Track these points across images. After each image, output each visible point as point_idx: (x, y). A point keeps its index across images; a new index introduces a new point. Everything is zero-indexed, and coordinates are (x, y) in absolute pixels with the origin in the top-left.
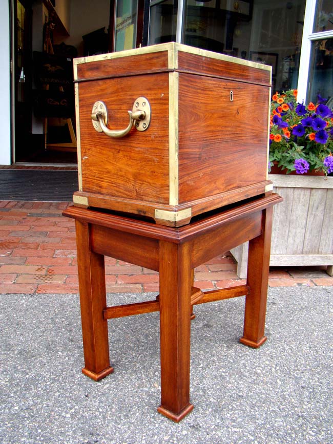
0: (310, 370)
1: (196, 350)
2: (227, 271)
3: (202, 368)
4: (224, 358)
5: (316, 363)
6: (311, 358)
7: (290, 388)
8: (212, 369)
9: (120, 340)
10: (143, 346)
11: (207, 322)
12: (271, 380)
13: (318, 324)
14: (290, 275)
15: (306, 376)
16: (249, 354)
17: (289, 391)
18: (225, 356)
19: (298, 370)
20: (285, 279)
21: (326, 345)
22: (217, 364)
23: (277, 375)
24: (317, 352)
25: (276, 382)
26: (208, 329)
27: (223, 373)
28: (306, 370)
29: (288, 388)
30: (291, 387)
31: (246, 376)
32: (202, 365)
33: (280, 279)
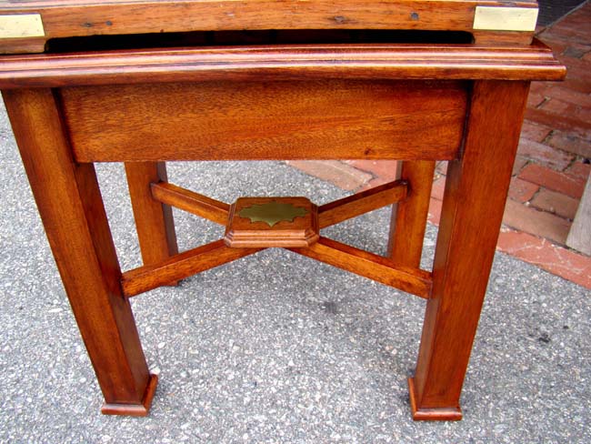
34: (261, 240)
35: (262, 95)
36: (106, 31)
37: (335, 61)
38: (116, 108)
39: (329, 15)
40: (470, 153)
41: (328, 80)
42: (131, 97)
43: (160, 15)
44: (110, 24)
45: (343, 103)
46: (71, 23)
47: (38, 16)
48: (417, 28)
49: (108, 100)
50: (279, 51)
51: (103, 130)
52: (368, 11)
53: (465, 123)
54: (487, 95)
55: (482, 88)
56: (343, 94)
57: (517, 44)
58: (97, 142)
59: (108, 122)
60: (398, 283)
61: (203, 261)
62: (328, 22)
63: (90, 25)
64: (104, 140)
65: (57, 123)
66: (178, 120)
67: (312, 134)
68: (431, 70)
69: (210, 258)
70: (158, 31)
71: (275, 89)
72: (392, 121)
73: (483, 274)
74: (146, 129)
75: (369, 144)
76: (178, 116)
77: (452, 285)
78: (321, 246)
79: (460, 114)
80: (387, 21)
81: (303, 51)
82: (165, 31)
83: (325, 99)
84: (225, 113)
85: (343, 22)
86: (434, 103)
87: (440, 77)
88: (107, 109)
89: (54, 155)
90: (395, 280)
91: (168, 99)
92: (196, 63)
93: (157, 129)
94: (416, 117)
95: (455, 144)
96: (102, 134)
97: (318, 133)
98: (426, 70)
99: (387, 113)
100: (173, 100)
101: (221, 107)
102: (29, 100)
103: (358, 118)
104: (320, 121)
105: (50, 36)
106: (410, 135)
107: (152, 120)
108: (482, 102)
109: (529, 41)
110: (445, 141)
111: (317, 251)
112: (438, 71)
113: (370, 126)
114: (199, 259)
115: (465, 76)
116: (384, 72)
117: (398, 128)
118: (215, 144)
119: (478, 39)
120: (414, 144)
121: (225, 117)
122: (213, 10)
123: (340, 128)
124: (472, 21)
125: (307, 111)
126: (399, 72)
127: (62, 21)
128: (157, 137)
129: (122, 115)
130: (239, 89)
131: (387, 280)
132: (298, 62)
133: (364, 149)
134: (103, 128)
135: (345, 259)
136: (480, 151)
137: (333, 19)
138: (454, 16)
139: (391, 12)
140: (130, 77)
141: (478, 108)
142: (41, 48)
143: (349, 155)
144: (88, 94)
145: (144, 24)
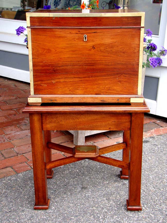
0: (163, 202)
1: (90, 208)
2: (65, 142)
3: (102, 219)
4: (110, 208)
5: (164, 197)
6: (159, 194)
7: (160, 218)
8: (108, 218)
9: (33, 216)
10: (53, 215)
11: (81, 185)
12: (147, 215)
13: (148, 170)
14: (108, 137)
15: (164, 207)
16: (123, 201)
17: (161, 219)
18: (110, 206)
19: (157, 204)
20: (107, 140)
21: (162, 183)
22: (109, 213)
23: (148, 211)
24: (160, 190)
25: (151, 216)
26: (86, 190)
27: (117, 219)
28: (161, 203)
29: (159, 218)
30: (160, 216)
31: (131, 217)
32: (101, 217)
33: (104, 141)
34: (83, 155)
35: (87, 116)
36: (55, 102)
37: (102, 109)
38: (55, 118)
39: (101, 100)
40: (132, 128)
41: (101, 113)
42: (58, 116)
43: (67, 99)
44: (56, 100)
45: (104, 118)
46: (48, 100)
47: (41, 98)
48: (119, 102)
49: (53, 116)
50: (91, 107)
51: (51, 123)
52: (109, 99)
53: (131, 122)
54: (135, 116)
55: (133, 114)
56: (104, 116)
57: (140, 105)
58: (49, 126)
59: (52, 121)
60: (120, 166)
61: (67, 161)
62: (101, 101)
63: (52, 100)
64: (50, 125)
65: (41, 121)
66: (68, 121)
67: (97, 124)
68: (121, 111)
69: (69, 160)
70: (66, 102)
71: (89, 115)
72: (115, 122)
73: (140, 159)
74: (61, 123)
75: (110, 127)
76: (68, 120)
77: (133, 163)
78: (99, 157)
79: (130, 120)
80: (113, 101)
81: (96, 107)
82: (68, 102)
83: (100, 117)
84: (79, 119)
85: (104, 101)
86: (123, 118)
87: (123, 112)
88: (52, 118)
89: (38, 128)
90: (120, 165)
91: (66, 116)
92: (74, 109)
93: (63, 123)
94: (120, 120)
95: (129, 127)
96: (50, 124)
97: (99, 124)
98: (120, 111)
99: (114, 120)
100: (67, 116)
101: (78, 118)
102: (35, 115)
103: (107, 121)
104: (99, 121)
105: (42, 102)
106: (119, 125)
107: (62, 121)
108: (134, 117)
109: (143, 104)
110: (127, 126)
111: (98, 159)
112: (123, 111)
113: (110, 122)
114: (66, 160)
115: (128, 112)
116: (112, 111)
117: (116, 123)
118: (76, 126)
119: (132, 104)
120: (120, 127)
121: (78, 120)
122: (78, 99)
123: (104, 123)
124: (130, 101)
125: (96, 119)
126: (115, 111)
127: (46, 100)
128: (63, 125)
129: (56, 120)
130: (82, 114)
131: (118, 165)
132: (95, 109)
133: (109, 128)
134: (51, 122)
135: (106, 161)
136: (135, 128)
137: (102, 101)
138: (126, 100)
139: (113, 99)
140: (60, 111)
141: (133, 118)
142: (40, 105)
143: (106, 129)
144: (48, 115)
145: (63, 101)
